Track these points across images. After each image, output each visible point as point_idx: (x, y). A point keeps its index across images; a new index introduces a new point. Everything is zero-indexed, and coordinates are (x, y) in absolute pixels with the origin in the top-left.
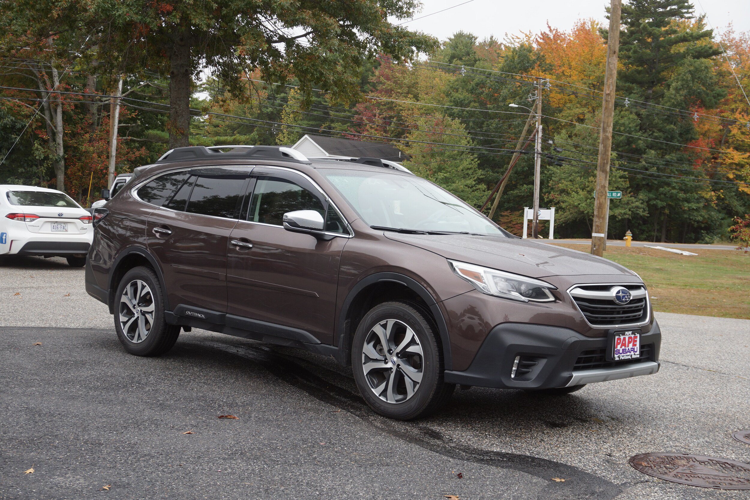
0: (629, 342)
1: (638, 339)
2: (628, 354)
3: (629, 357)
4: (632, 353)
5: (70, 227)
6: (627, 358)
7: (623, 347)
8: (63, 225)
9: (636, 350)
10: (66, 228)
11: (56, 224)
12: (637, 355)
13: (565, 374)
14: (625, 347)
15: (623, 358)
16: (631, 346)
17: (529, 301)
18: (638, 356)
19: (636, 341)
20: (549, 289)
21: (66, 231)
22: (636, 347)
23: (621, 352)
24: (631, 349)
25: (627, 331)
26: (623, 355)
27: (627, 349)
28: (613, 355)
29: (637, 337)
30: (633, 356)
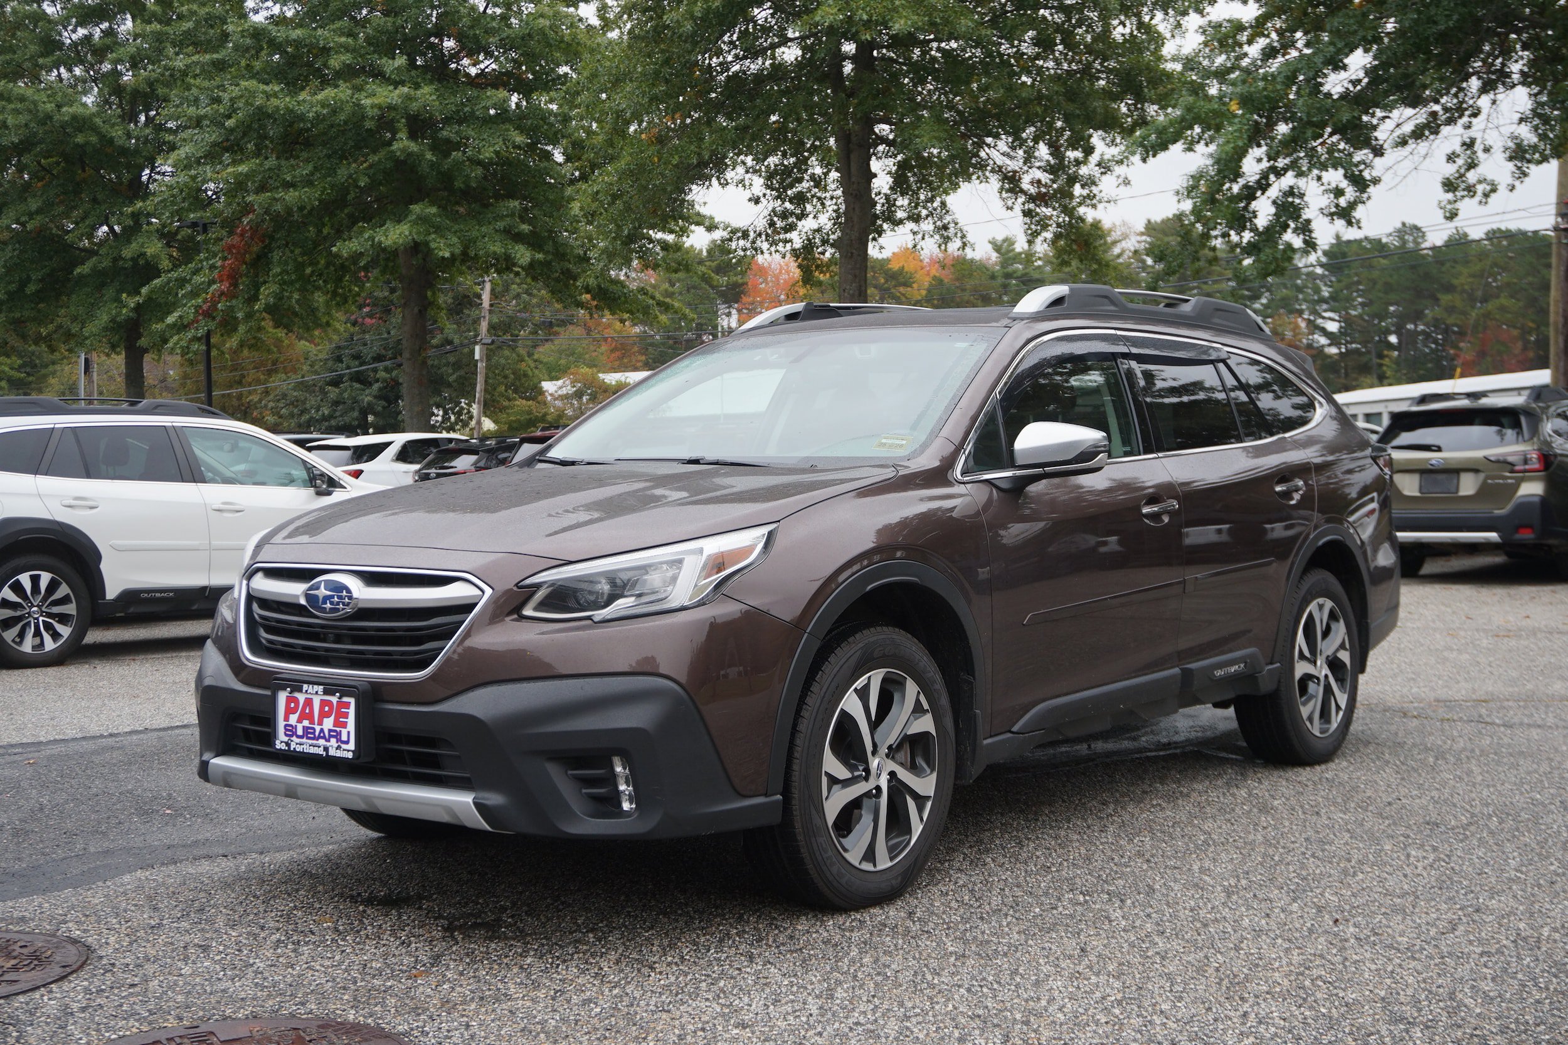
0: (323, 715)
1: (352, 711)
2: (322, 742)
3: (321, 751)
4: (332, 743)
6: (313, 750)
7: (306, 723)
9: (344, 738)
12: (347, 751)
14: (312, 722)
15: (299, 749)
16: (328, 723)
18: (350, 755)
19: (346, 715)
22: (344, 732)
23: (300, 732)
24: (330, 731)
25: (309, 683)
26: (304, 740)
27: (318, 728)
28: (269, 734)
29: (347, 705)
30: (332, 752)
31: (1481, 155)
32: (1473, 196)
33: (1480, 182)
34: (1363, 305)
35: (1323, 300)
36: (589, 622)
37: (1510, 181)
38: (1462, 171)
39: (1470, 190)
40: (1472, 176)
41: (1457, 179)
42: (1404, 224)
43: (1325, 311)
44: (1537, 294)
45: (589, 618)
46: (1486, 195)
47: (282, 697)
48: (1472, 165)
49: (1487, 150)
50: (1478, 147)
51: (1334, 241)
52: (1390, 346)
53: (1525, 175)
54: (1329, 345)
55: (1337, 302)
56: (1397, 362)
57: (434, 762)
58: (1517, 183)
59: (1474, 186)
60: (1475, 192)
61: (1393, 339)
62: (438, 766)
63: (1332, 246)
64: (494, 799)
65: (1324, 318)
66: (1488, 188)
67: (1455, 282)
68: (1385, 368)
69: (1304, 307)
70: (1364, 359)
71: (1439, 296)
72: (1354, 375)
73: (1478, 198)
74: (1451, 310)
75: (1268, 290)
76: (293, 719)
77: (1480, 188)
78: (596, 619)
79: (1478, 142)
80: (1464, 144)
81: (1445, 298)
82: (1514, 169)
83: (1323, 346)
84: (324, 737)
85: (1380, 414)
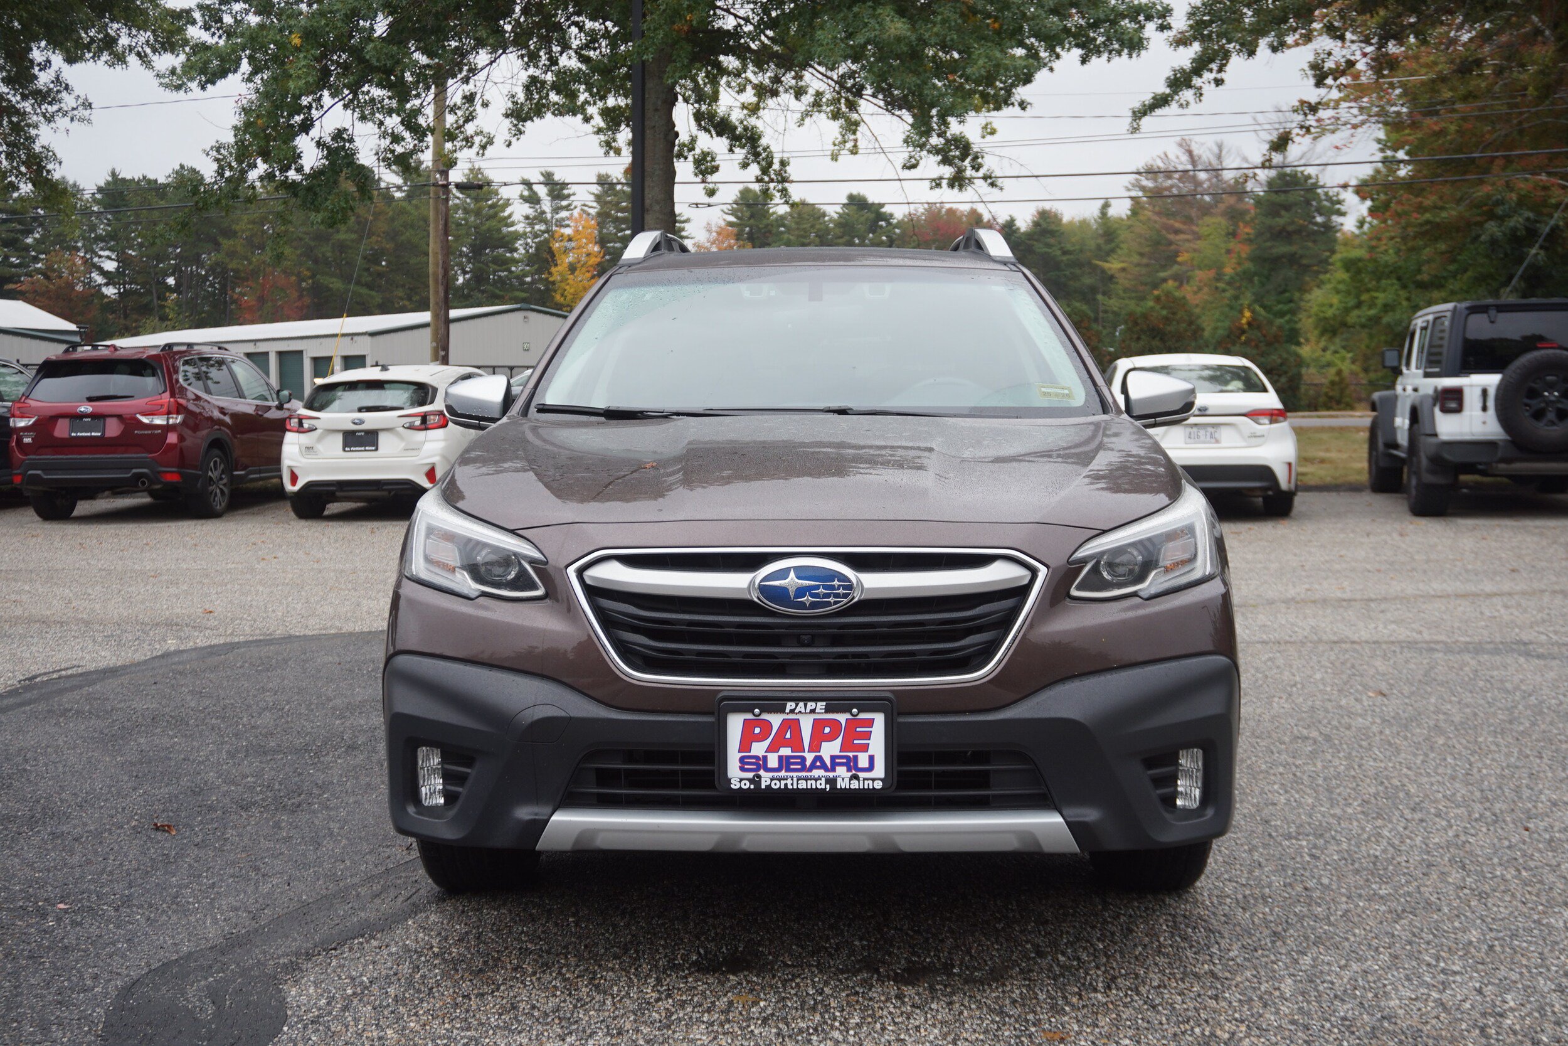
0: (821, 738)
1: (878, 730)
2: (817, 773)
3: (821, 785)
4: (841, 771)
5: (1225, 434)
6: (811, 784)
7: (786, 751)
8: (1210, 429)
9: (863, 764)
10: (1217, 435)
11: (1195, 430)
12: (871, 779)
13: (524, 813)
14: (798, 749)
15: (776, 785)
16: (831, 748)
17: (484, 594)
18: (878, 785)
19: (867, 735)
20: (532, 562)
21: (1217, 441)
22: (864, 757)
23: (773, 765)
24: (833, 758)
25: (797, 700)
26: (783, 774)
27: (810, 757)
28: (712, 773)
29: (870, 723)
30: (841, 784)
31: (478, 107)
32: (470, 147)
33: (477, 134)
34: (141, 245)
35: (99, 238)
36: (1137, 600)
37: (508, 137)
38: (461, 122)
39: (469, 141)
40: (470, 129)
41: (457, 128)
42: (182, 167)
43: (102, 249)
44: (312, 244)
45: (1134, 594)
46: (484, 147)
47: (735, 724)
48: (469, 118)
49: (485, 105)
50: (478, 102)
51: (110, 179)
52: (169, 288)
53: (521, 133)
54: (107, 284)
55: (115, 240)
56: (177, 302)
57: (983, 780)
58: (514, 140)
59: (472, 137)
60: (473, 144)
61: (171, 281)
62: (986, 785)
63: (108, 183)
64: (1090, 815)
65: (100, 257)
66: (485, 140)
67: (234, 227)
68: (167, 310)
69: (80, 244)
70: (145, 300)
71: (221, 240)
72: (135, 316)
73: (476, 148)
74: (232, 254)
75: (41, 225)
76: (759, 749)
77: (477, 140)
78: (1144, 594)
79: (478, 96)
80: (465, 97)
81: (226, 243)
82: (510, 126)
83: (100, 285)
84: (823, 766)
85: (267, 354)
